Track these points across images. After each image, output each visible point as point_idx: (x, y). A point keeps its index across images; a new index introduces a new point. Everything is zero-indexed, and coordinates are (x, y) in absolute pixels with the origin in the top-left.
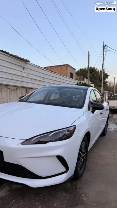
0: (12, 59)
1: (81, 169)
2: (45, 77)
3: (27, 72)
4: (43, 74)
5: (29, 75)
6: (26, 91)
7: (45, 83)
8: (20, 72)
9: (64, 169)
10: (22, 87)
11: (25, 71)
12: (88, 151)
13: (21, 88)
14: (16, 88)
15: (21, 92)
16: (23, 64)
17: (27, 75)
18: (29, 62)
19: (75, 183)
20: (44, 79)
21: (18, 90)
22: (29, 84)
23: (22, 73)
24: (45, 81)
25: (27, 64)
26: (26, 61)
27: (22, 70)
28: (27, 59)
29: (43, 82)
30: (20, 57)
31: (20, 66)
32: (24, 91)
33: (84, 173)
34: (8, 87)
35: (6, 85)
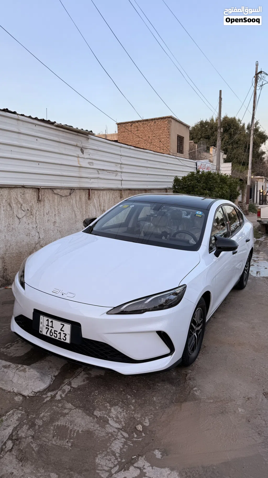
0: (61, 134)
1: (193, 350)
2: (124, 162)
3: (88, 156)
4: (119, 157)
5: (93, 161)
6: (87, 196)
7: (123, 174)
8: (76, 159)
9: (168, 351)
10: (80, 189)
11: (86, 156)
12: (206, 321)
13: (77, 191)
14: (69, 191)
15: (78, 198)
16: (81, 141)
17: (89, 163)
18: (93, 135)
19: (183, 372)
20: (122, 166)
21: (72, 196)
22: (92, 180)
23: (80, 159)
24: (124, 170)
25: (89, 140)
26: (87, 134)
27: (80, 153)
28: (89, 130)
29: (119, 174)
30: (75, 127)
31: (76, 146)
32: (84, 196)
33: (199, 357)
34: (55, 191)
35: (52, 189)
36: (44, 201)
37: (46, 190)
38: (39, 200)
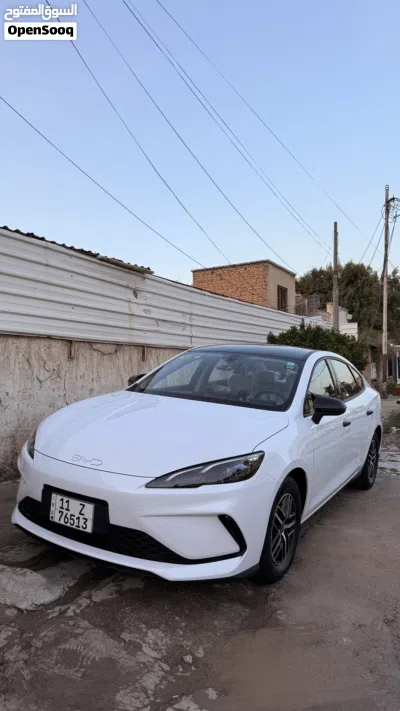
0: (107, 270)
2: (195, 312)
3: (144, 302)
4: (188, 304)
5: (151, 309)
6: (141, 355)
7: (194, 329)
8: (127, 304)
9: (236, 548)
10: (130, 345)
11: (139, 300)
13: (126, 348)
14: (113, 348)
15: (127, 357)
16: (134, 281)
17: (145, 311)
18: (151, 273)
20: (193, 317)
21: (119, 354)
22: (148, 334)
23: (132, 305)
24: (195, 323)
25: (146, 280)
26: (143, 272)
27: (131, 296)
28: (146, 267)
29: (188, 328)
30: (126, 262)
31: (127, 287)
32: (136, 355)
34: (95, 346)
35: (90, 343)
36: (78, 358)
37: (82, 344)
38: (70, 357)
